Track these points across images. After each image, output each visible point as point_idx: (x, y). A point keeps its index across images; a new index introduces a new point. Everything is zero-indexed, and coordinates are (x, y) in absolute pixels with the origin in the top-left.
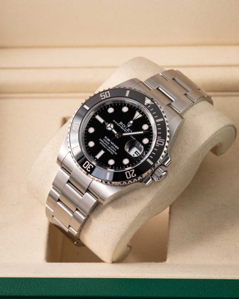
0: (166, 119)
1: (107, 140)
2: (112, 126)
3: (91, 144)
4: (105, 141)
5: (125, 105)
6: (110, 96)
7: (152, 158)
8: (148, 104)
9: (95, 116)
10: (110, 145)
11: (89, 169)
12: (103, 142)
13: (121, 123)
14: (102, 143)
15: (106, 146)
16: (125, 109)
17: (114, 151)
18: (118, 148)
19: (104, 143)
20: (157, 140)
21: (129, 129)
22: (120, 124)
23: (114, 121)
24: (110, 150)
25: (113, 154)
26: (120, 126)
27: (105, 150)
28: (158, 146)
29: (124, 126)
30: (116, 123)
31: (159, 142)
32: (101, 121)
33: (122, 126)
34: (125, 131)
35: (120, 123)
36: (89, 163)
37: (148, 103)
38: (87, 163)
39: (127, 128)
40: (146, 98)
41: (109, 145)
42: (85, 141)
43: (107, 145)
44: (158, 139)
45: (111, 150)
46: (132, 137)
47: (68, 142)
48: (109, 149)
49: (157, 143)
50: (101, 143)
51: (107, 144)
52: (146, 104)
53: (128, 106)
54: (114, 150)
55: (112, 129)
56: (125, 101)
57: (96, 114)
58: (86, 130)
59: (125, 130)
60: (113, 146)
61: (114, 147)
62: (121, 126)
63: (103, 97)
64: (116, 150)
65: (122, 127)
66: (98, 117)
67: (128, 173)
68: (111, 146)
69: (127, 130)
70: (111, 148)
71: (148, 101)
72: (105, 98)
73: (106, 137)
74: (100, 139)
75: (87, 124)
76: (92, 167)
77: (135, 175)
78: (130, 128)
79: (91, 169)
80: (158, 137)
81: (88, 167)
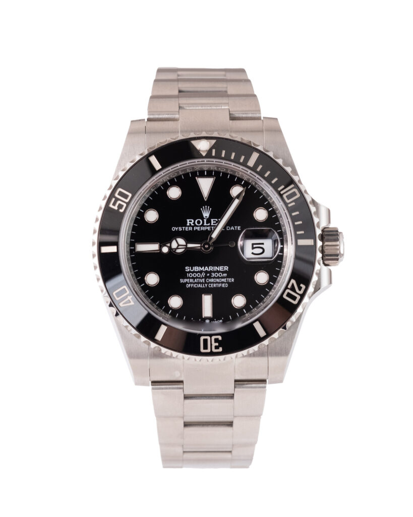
0: (261, 148)
1: (194, 272)
2: (181, 241)
3: (176, 302)
4: (193, 275)
5: (166, 187)
6: (130, 195)
7: (302, 232)
8: (210, 151)
9: (134, 249)
10: (208, 275)
11: (217, 347)
12: (191, 280)
13: (189, 222)
14: (191, 283)
15: (202, 283)
16: (174, 193)
17: (224, 280)
18: (226, 268)
19: (196, 281)
20: (281, 196)
21: (212, 220)
22: (188, 225)
23: (174, 229)
24: (216, 283)
25: (227, 285)
26: (193, 229)
27: (207, 291)
28: (293, 204)
29: (199, 222)
30: (180, 229)
31: (289, 197)
32: (153, 247)
33: (195, 226)
34: (209, 228)
35: (188, 223)
36: (208, 338)
37: (206, 148)
38: (205, 341)
39: (209, 221)
40: (194, 142)
41: (206, 277)
42: (160, 306)
43: (203, 280)
44: (282, 192)
45: (218, 280)
46: (232, 228)
48: (213, 283)
49: (287, 201)
50: (188, 286)
51: (200, 278)
52: (204, 154)
53: (172, 183)
54: (223, 278)
55: (186, 246)
57: (132, 245)
58: (143, 287)
59: (208, 226)
60: (214, 272)
61: (218, 272)
62: (193, 227)
63: (120, 206)
64: (225, 275)
65: (197, 226)
66: (142, 248)
67: (289, 295)
68: (211, 275)
69: (212, 224)
70: (214, 278)
71: (203, 146)
72: (124, 204)
73: (187, 269)
74: (182, 281)
76: (220, 338)
77: (302, 285)
78: (211, 216)
79: (220, 343)
80: (279, 189)
81: (211, 345)
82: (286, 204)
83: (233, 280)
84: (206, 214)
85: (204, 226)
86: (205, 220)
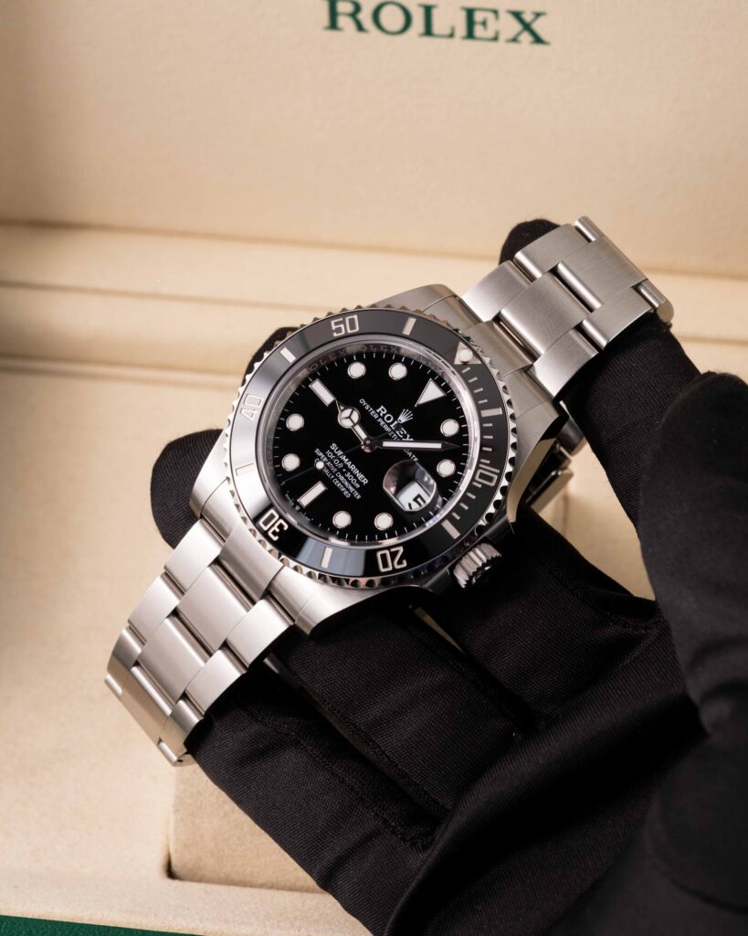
0: (510, 411)
1: (336, 455)
2: (356, 417)
3: (291, 462)
4: (332, 456)
5: (398, 359)
6: (357, 329)
7: (458, 518)
8: (465, 364)
9: (310, 383)
10: (344, 470)
11: (274, 533)
12: (325, 460)
13: (382, 410)
14: (322, 461)
15: (331, 472)
16: (398, 372)
17: (352, 489)
18: (365, 481)
19: (328, 464)
20: (477, 467)
21: (402, 429)
22: (378, 411)
23: (363, 401)
24: (342, 484)
25: (348, 496)
26: (378, 419)
27: (327, 482)
28: (480, 486)
29: (389, 418)
30: (367, 407)
31: (482, 476)
32: (327, 397)
33: (383, 418)
34: (391, 433)
35: (380, 409)
36: (277, 517)
37: (465, 360)
38: (272, 517)
39: (398, 426)
40: (461, 345)
41: (340, 470)
42: (275, 452)
43: (336, 470)
44: (481, 466)
45: (346, 483)
46: (410, 454)
47: (225, 449)
48: (340, 482)
49: (477, 478)
50: (317, 461)
51: (334, 465)
52: (457, 362)
53: (407, 362)
54: (353, 486)
55: (355, 425)
56: (399, 348)
57: (313, 376)
58: (279, 421)
59: (392, 430)
60: (352, 473)
61: (355, 476)
63: (339, 330)
64: (358, 486)
65: (384, 420)
66: (318, 388)
67: (384, 556)
68: (346, 473)
69: (398, 433)
70: (346, 478)
71: (463, 355)
72: (343, 332)
73: (334, 446)
74: (317, 451)
75: (284, 403)
76: (286, 527)
77: (405, 562)
78: (404, 425)
79: (281, 533)
80: (482, 461)
81: (273, 525)
82: (473, 479)
83: (359, 497)
84: (403, 418)
85: (389, 427)
86: (396, 422)
